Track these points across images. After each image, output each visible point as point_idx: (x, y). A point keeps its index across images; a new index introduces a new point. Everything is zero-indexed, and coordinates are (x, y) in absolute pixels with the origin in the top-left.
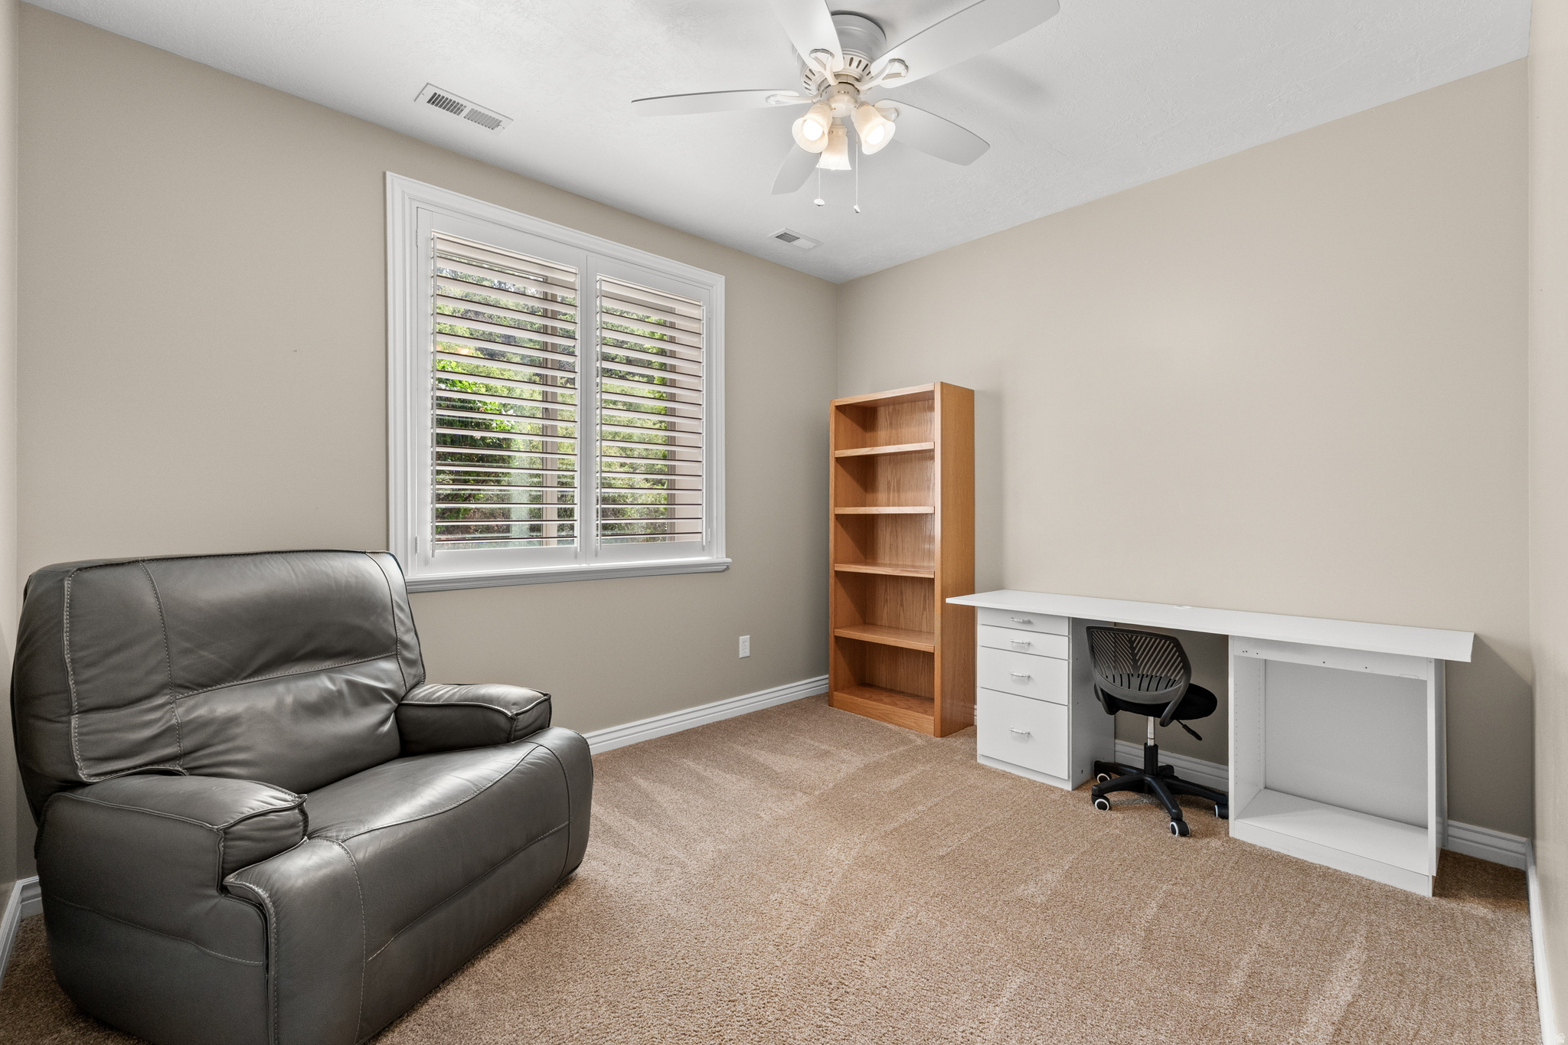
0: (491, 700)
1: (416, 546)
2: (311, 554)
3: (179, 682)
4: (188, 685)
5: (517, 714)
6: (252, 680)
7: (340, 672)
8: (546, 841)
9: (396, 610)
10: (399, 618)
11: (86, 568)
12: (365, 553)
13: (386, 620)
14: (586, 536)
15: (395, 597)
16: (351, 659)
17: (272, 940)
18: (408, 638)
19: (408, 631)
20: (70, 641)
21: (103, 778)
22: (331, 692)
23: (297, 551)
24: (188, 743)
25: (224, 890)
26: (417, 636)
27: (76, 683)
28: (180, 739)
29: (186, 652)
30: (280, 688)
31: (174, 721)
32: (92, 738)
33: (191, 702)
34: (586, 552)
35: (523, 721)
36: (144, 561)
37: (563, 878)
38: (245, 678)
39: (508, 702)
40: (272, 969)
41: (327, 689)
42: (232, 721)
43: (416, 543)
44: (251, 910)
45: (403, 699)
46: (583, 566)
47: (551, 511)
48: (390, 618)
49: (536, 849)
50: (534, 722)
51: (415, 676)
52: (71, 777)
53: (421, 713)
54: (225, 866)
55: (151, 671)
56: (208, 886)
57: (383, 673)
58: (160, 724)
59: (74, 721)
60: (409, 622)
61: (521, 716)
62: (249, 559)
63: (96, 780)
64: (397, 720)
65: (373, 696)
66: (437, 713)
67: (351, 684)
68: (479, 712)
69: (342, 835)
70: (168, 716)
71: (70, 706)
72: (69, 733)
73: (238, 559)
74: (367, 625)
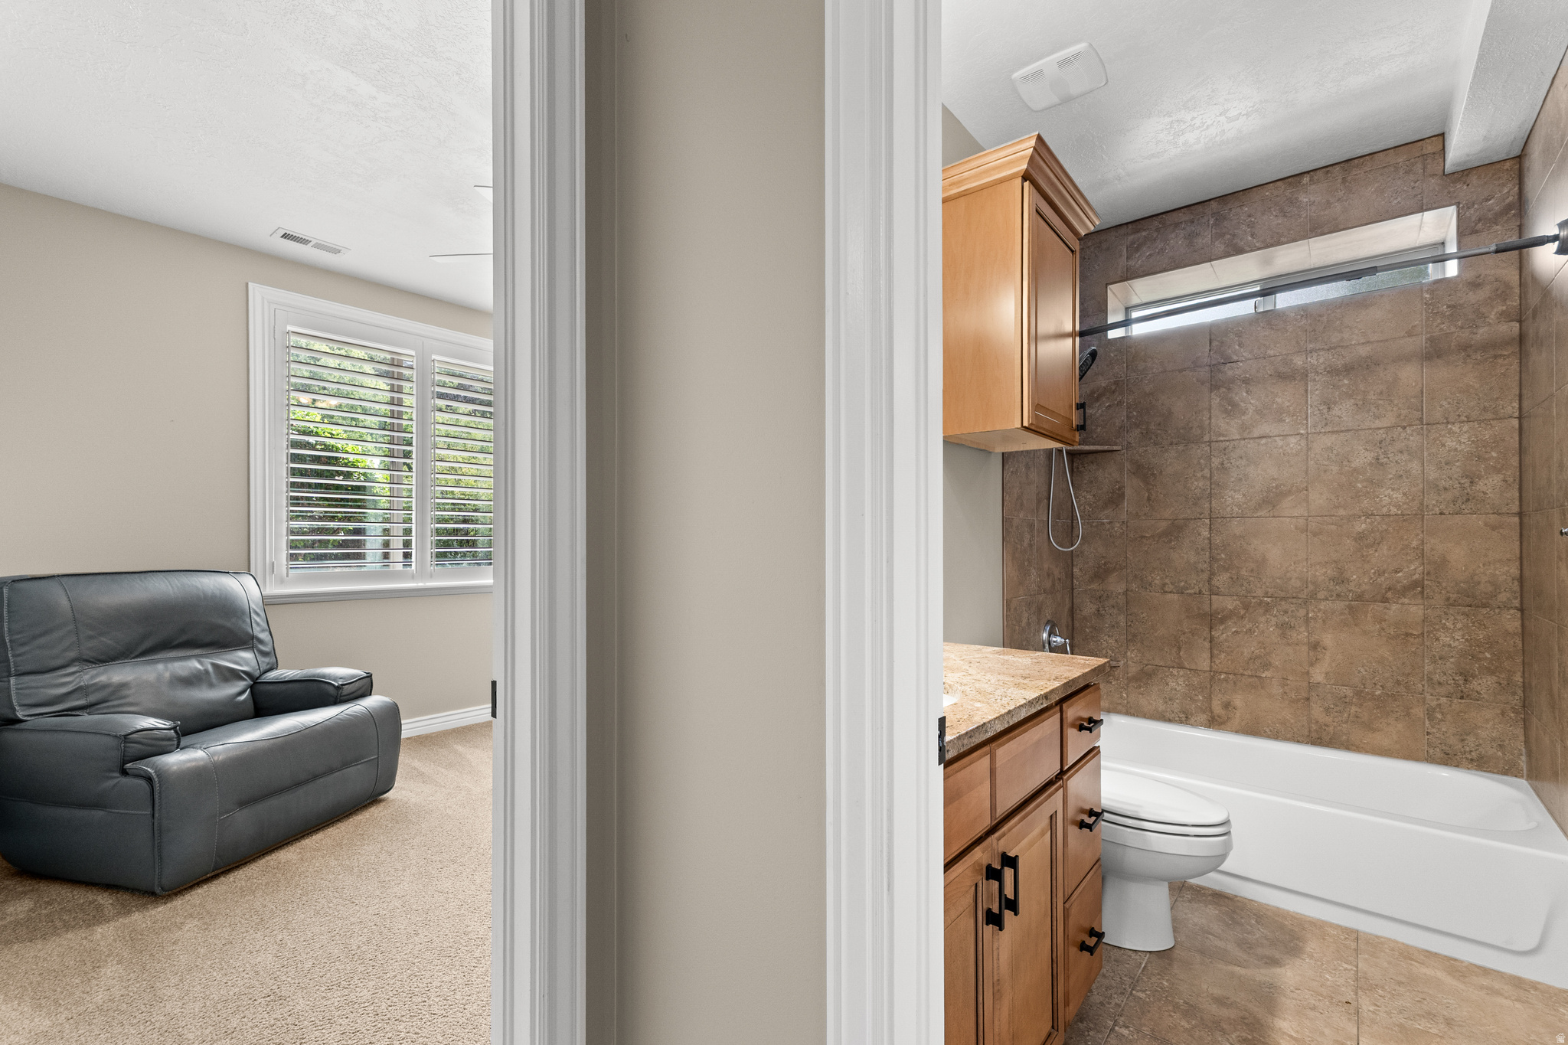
0: (324, 676)
1: (273, 569)
2: (184, 573)
3: (85, 657)
4: (91, 660)
5: (342, 685)
6: (139, 659)
7: (207, 657)
8: (359, 766)
9: (253, 615)
10: (256, 621)
11: (18, 580)
12: (228, 573)
13: (244, 621)
14: (421, 562)
15: (252, 606)
16: (216, 649)
17: (157, 796)
18: (264, 636)
19: (263, 631)
20: (9, 629)
21: (33, 718)
22: (199, 670)
23: (173, 571)
24: (92, 698)
25: (124, 772)
26: (271, 635)
27: (13, 656)
28: (87, 695)
29: (91, 637)
30: (160, 667)
31: (82, 684)
32: (27, 691)
33: (94, 672)
34: (421, 574)
35: (347, 690)
36: (58, 576)
37: (373, 797)
38: (134, 658)
39: (337, 677)
40: (157, 815)
41: (196, 668)
42: (124, 685)
43: (273, 567)
44: (142, 782)
45: (258, 678)
46: (421, 585)
47: (397, 542)
48: (248, 620)
49: (351, 771)
50: (357, 690)
51: (268, 664)
52: (11, 716)
53: (271, 687)
54: (125, 758)
55: (65, 650)
56: (113, 771)
57: (244, 660)
58: (73, 684)
59: (13, 680)
60: (264, 625)
61: (346, 686)
62: (136, 576)
63: (29, 718)
64: (252, 693)
65: (234, 675)
66: (283, 687)
67: (214, 665)
68: (315, 684)
69: (204, 746)
70: (78, 680)
71: (9, 671)
72: (9, 688)
73: (127, 575)
74: (228, 624)
